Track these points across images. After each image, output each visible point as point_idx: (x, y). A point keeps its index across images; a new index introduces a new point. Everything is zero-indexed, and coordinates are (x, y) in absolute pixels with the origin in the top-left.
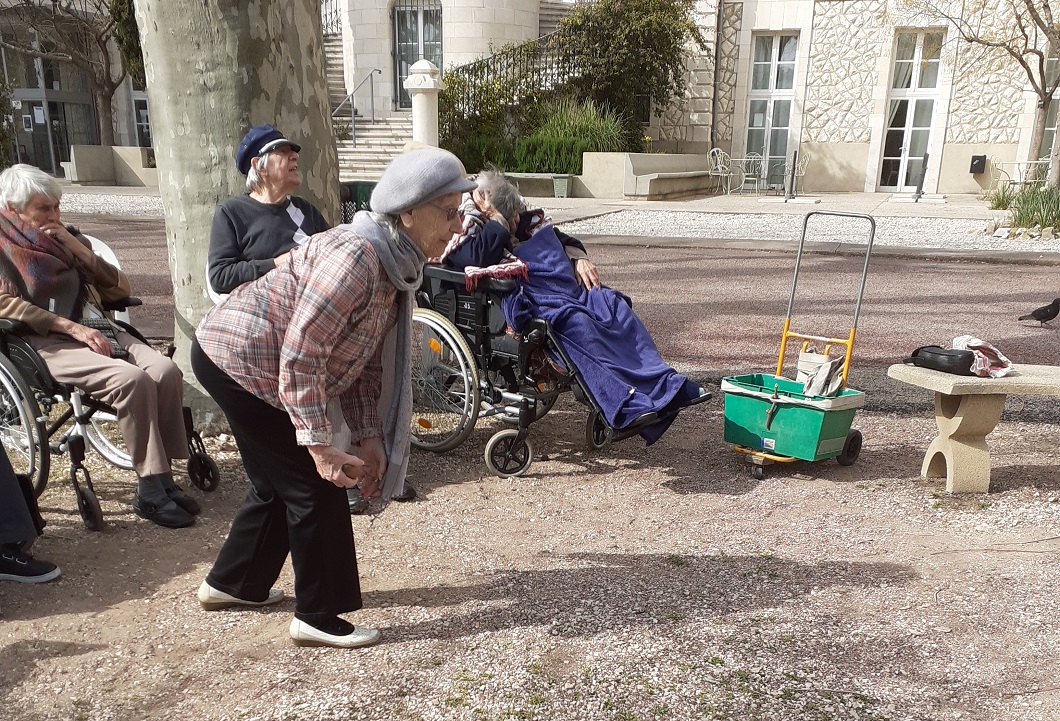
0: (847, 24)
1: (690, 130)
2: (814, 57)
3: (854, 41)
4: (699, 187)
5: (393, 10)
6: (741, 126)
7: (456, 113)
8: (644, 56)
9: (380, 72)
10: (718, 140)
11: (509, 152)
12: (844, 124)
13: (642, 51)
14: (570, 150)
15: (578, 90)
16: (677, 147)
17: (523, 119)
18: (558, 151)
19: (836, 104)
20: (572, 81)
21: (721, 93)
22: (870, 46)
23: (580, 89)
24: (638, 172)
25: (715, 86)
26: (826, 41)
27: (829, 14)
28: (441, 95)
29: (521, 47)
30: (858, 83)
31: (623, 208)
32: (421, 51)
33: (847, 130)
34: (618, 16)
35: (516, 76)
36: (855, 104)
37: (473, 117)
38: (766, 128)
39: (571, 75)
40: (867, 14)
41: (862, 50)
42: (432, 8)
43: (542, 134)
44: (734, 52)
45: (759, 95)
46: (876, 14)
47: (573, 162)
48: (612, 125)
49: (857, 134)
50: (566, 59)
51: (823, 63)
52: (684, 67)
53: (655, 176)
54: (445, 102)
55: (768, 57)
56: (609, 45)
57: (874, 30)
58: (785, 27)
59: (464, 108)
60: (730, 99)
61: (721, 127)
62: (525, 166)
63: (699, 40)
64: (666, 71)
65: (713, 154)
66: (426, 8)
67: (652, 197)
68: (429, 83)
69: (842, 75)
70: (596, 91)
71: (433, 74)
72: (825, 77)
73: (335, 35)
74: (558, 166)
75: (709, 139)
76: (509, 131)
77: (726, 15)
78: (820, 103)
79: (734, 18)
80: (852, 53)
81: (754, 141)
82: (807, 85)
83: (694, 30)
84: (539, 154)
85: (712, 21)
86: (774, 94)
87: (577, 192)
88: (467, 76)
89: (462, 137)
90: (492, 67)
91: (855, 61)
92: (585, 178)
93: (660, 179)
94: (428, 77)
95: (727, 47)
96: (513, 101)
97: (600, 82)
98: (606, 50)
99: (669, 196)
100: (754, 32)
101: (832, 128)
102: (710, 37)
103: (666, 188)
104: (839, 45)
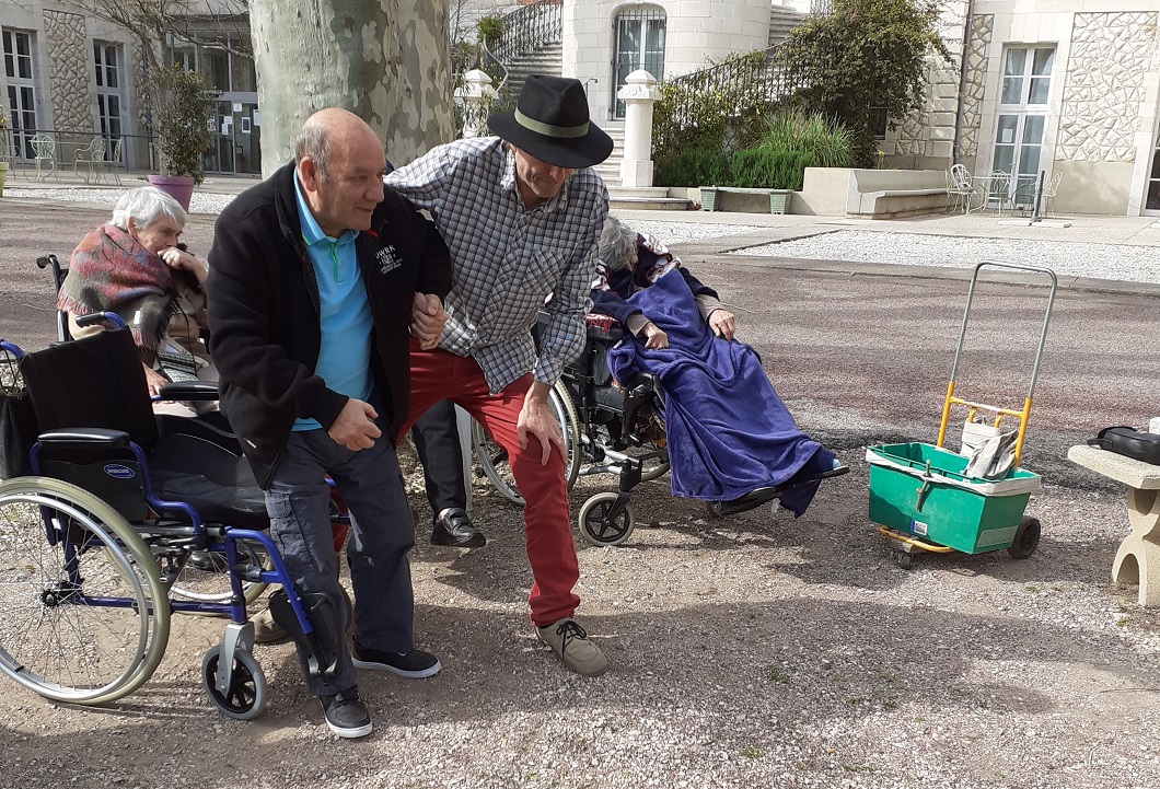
0: (1111, 37)
1: (929, 144)
2: (1072, 71)
3: (1119, 56)
4: (936, 205)
5: (616, 19)
6: (987, 141)
7: (671, 124)
8: (880, 68)
9: (596, 81)
10: (961, 156)
11: (726, 164)
12: (1105, 142)
13: (879, 63)
14: (791, 165)
15: (805, 102)
16: (914, 163)
17: (745, 131)
18: (778, 165)
19: (1096, 121)
20: (800, 92)
21: (966, 107)
22: (1137, 60)
23: (809, 101)
24: (863, 189)
25: (959, 99)
26: (1086, 55)
27: (1091, 27)
28: (657, 105)
29: (746, 57)
30: (1122, 99)
31: (841, 227)
32: (642, 61)
33: (1108, 148)
34: (854, 27)
35: (740, 87)
36: (1119, 121)
37: (690, 129)
38: (1015, 145)
39: (799, 86)
40: (1134, 27)
41: (1128, 64)
42: (657, 18)
43: (764, 148)
44: (983, 64)
45: (1009, 109)
46: (1145, 27)
47: (793, 177)
48: (840, 138)
49: (1120, 153)
50: (795, 70)
51: (1082, 77)
52: (925, 79)
53: (882, 194)
54: (661, 113)
55: (1019, 70)
56: (842, 57)
57: (1141, 43)
58: (1041, 39)
59: (681, 119)
60: (976, 114)
61: (965, 142)
62: (742, 180)
63: (944, 52)
64: (904, 82)
65: (955, 170)
66: (650, 18)
67: (877, 216)
68: (645, 93)
69: (1105, 90)
70: (826, 103)
71: (649, 84)
72: (1084, 92)
73: (557, 43)
74: (776, 181)
75: (951, 155)
76: (729, 143)
77: (975, 24)
78: (1078, 120)
79: (983, 30)
80: (1117, 68)
81: (1002, 157)
82: (1063, 101)
83: (937, 42)
84: (757, 168)
85: (959, 33)
86: (1025, 109)
87: (796, 209)
88: (686, 86)
89: (677, 148)
90: (714, 78)
91: (1120, 76)
92: (805, 194)
93: (887, 197)
94: (644, 87)
95: (974, 60)
96: (734, 113)
97: (833, 94)
98: (837, 63)
99: (898, 215)
100: (1005, 45)
101: (1091, 146)
102: (956, 49)
103: (895, 207)
104: (1101, 59)
